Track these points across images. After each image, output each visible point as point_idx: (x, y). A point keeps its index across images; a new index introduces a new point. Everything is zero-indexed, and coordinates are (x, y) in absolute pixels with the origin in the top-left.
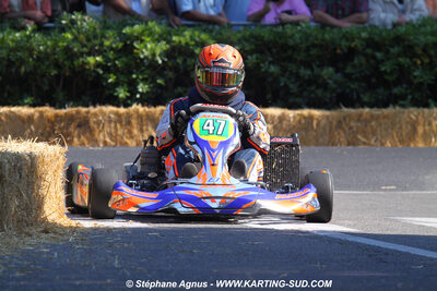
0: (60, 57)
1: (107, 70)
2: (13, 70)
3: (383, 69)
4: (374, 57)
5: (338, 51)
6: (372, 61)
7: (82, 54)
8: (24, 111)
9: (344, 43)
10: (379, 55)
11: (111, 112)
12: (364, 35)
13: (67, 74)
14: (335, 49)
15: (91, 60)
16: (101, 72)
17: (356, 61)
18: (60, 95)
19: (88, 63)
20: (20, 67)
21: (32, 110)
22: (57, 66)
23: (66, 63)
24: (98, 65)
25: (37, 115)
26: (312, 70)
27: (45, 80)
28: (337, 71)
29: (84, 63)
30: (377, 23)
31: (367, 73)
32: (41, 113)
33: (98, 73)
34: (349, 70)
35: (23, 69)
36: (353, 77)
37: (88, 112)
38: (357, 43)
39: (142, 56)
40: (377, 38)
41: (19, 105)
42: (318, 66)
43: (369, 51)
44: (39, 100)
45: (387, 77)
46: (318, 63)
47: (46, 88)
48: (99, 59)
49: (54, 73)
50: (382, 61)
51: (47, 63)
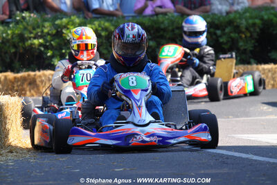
0: (16, 40)
1: (46, 47)
3: (221, 40)
4: (215, 34)
6: (214, 37)
7: (30, 38)
10: (219, 32)
11: (50, 74)
12: (208, 20)
13: (21, 51)
15: (36, 42)
16: (42, 49)
18: (17, 64)
19: (34, 44)
22: (15, 46)
23: (20, 44)
24: (41, 45)
25: (3, 78)
27: (7, 55)
29: (32, 44)
30: (216, 12)
32: (6, 77)
33: (41, 50)
37: (35, 75)
39: (68, 38)
40: (216, 22)
43: (212, 30)
44: (4, 69)
45: (223, 46)
47: (8, 60)
48: (41, 41)
49: (13, 50)
50: (221, 36)
51: (8, 44)
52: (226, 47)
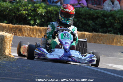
0: (15, 10)
1: (28, 15)
2: (2, 13)
3: (106, 22)
4: (104, 19)
5: (94, 17)
6: (103, 20)
7: (22, 10)
8: (4, 24)
9: (96, 15)
10: (106, 19)
11: (29, 27)
12: (102, 13)
13: (17, 15)
14: (93, 16)
15: (24, 12)
16: (27, 16)
17: (99, 20)
18: (15, 21)
19: (23, 13)
20: (4, 12)
21: (6, 25)
22: (15, 13)
23: (17, 12)
24: (26, 14)
25: (7, 26)
26: (86, 21)
27: (11, 16)
28: (93, 22)
29: (22, 13)
30: (106, 10)
31: (102, 23)
32: (9, 26)
33: (26, 16)
34: (96, 22)
35: (5, 13)
36: (98, 24)
37: (22, 27)
38: (99, 15)
39: (39, 13)
40: (105, 14)
41: (3, 23)
42: (88, 20)
43: (103, 17)
44: (9, 22)
45: (107, 25)
46: (88, 19)
47: (11, 19)
48: (26, 12)
49: (14, 15)
50: (106, 21)
51: (12, 12)
52: (108, 25)
